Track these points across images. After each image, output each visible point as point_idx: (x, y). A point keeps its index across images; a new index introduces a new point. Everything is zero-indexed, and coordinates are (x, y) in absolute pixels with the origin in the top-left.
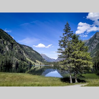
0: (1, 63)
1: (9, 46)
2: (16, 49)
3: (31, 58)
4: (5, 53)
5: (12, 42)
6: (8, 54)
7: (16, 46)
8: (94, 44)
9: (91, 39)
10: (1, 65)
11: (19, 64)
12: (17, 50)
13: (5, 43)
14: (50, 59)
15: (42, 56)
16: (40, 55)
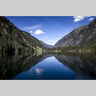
0: (1, 48)
1: (7, 29)
2: (15, 33)
3: (31, 44)
4: (3, 37)
5: (10, 25)
6: (7, 37)
7: (15, 30)
8: (95, 29)
9: (91, 24)
10: (2, 51)
11: (21, 50)
12: (16, 35)
13: (2, 25)
14: (48, 45)
15: (40, 42)
16: (39, 41)
